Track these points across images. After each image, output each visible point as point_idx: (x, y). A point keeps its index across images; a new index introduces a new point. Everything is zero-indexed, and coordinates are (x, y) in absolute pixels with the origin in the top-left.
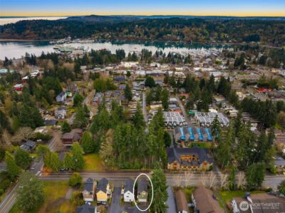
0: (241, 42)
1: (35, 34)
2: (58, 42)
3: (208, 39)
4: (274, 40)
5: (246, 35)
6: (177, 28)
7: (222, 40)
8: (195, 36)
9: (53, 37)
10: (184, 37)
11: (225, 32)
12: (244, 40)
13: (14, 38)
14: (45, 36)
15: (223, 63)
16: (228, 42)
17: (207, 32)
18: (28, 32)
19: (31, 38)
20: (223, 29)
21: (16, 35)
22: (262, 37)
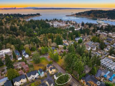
1: (94, 15)
2: (100, 19)
9: (100, 17)
13: (86, 16)
14: (97, 16)
18: (91, 14)
19: (91, 17)
21: (87, 15)
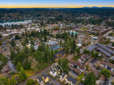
0: (35, 17)
3: (23, 17)
4: (46, 16)
5: (36, 14)
6: (6, 14)
7: (28, 17)
8: (16, 17)
10: (11, 17)
11: (28, 14)
12: (36, 16)
15: (36, 25)
16: (31, 17)
17: (21, 15)
20: (27, 13)
22: (41, 15)
